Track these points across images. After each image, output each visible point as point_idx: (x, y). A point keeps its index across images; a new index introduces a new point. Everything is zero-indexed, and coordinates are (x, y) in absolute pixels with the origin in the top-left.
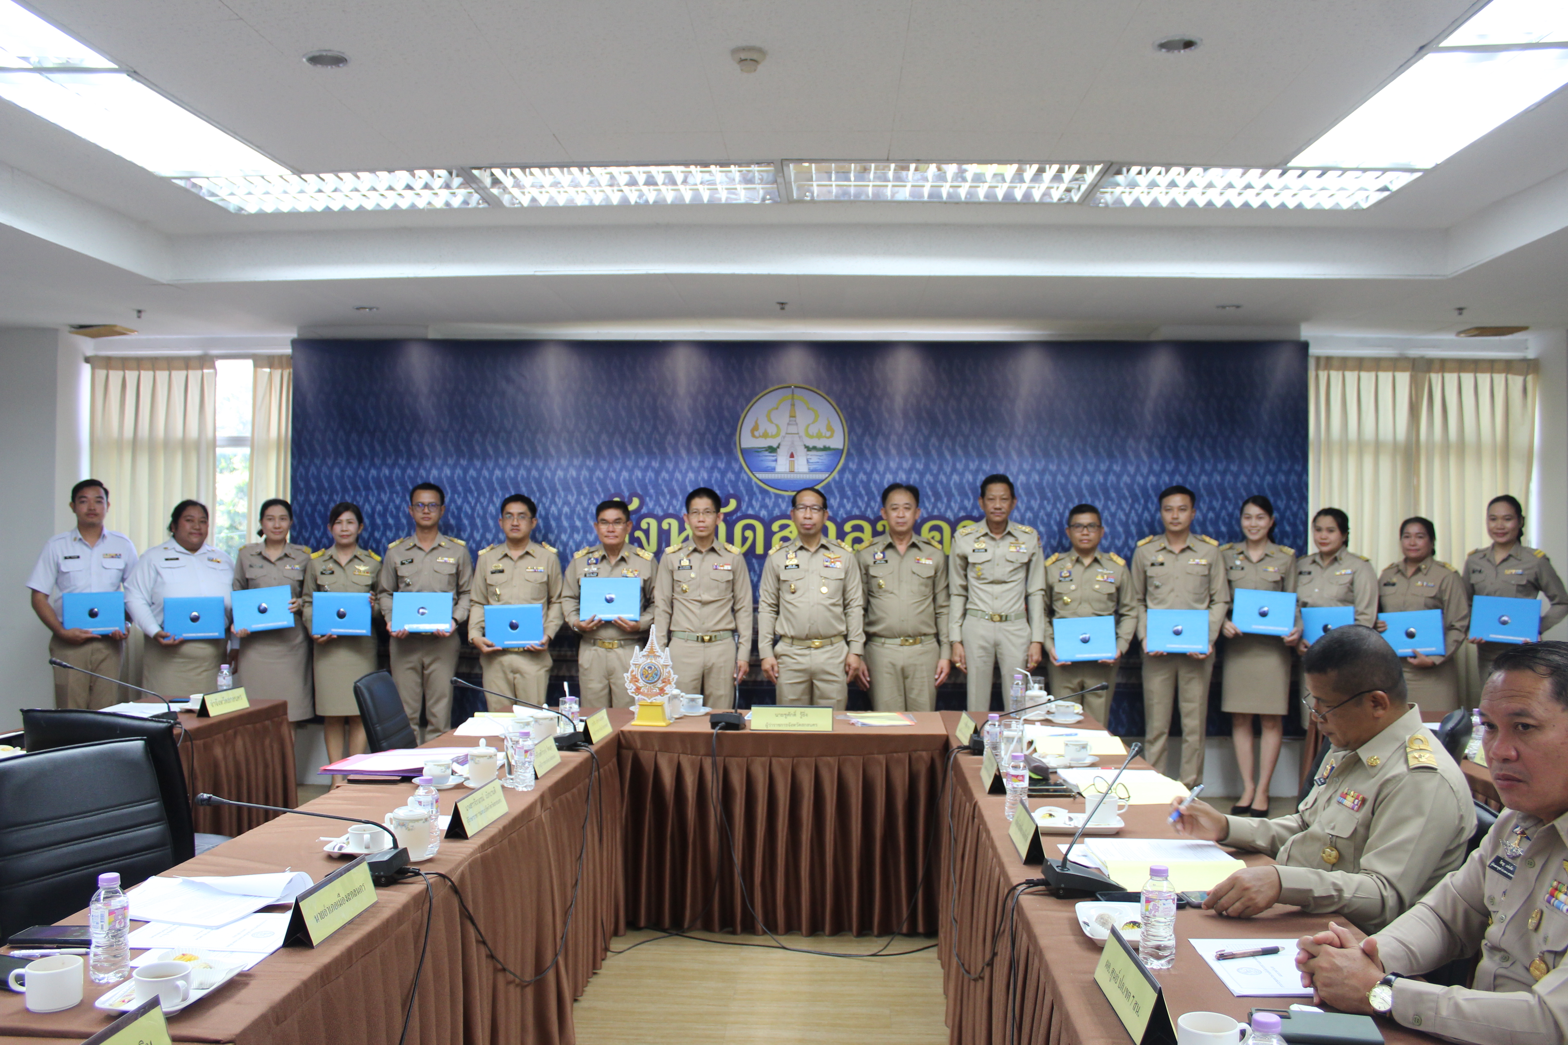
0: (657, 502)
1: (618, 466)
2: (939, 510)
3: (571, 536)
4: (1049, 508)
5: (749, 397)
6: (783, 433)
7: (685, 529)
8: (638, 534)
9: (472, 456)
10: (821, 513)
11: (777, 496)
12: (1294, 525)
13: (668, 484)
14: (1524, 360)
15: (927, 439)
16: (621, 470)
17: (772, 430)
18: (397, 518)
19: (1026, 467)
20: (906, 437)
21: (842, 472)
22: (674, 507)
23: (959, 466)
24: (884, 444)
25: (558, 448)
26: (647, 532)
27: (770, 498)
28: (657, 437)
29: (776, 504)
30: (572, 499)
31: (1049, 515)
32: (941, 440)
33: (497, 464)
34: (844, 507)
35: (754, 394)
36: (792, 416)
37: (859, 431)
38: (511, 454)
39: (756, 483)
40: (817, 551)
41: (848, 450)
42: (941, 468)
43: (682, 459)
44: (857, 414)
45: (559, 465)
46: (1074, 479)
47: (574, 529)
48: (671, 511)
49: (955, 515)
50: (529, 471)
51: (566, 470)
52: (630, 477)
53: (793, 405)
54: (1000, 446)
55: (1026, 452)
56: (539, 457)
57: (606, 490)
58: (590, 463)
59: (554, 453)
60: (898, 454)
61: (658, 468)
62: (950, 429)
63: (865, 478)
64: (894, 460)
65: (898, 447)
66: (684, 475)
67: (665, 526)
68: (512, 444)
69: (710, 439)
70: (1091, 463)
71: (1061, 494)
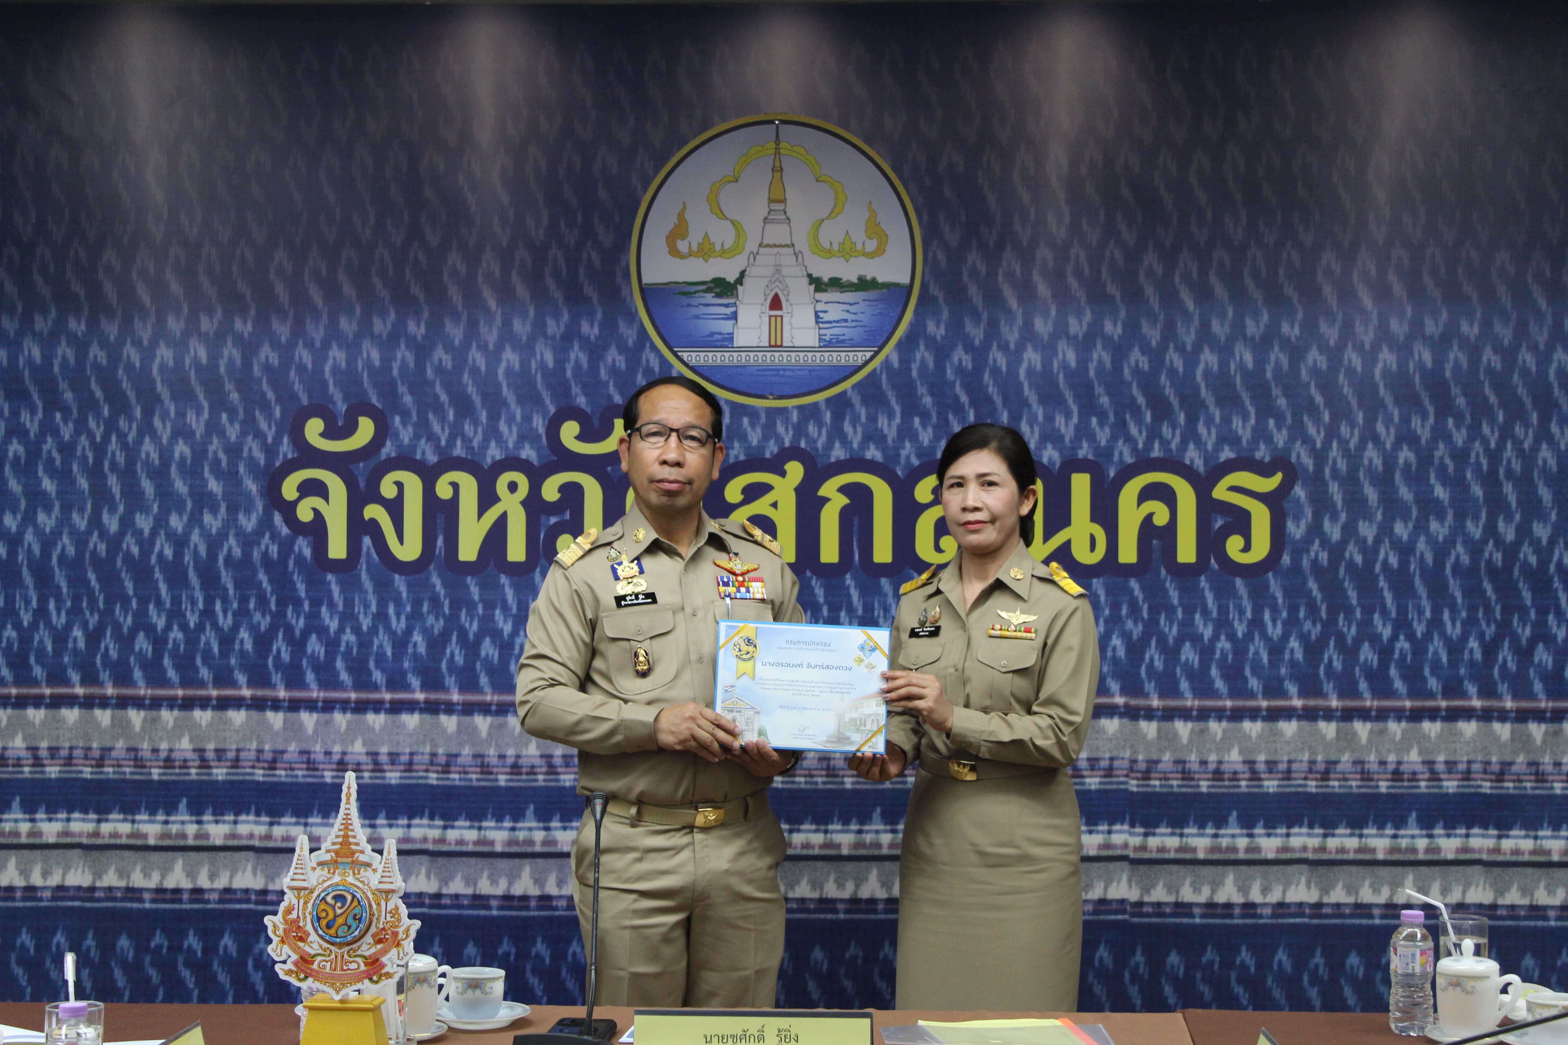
0: (423, 429)
1: (318, 334)
2: (1165, 443)
3: (195, 519)
4: (1459, 438)
5: (662, 152)
6: (752, 245)
7: (496, 499)
8: (373, 511)
11: (739, 410)
13: (451, 380)
15: (1134, 255)
16: (326, 346)
17: (722, 235)
19: (1397, 327)
20: (1077, 252)
21: (907, 346)
22: (467, 441)
23: (1219, 328)
24: (1018, 269)
25: (158, 288)
26: (395, 508)
28: (421, 256)
29: (735, 433)
30: (197, 423)
32: (1170, 257)
34: (914, 437)
35: (675, 141)
36: (777, 200)
37: (953, 238)
40: (696, 556)
41: (924, 286)
42: (1169, 333)
43: (488, 312)
44: (948, 192)
45: (160, 333)
46: (1528, 358)
47: (203, 500)
48: (459, 451)
49: (1207, 459)
50: (82, 348)
51: (180, 345)
52: (351, 361)
53: (777, 169)
54: (1328, 272)
55: (1398, 289)
56: (110, 312)
57: (286, 396)
58: (244, 327)
59: (146, 300)
60: (1055, 296)
61: (425, 337)
62: (1194, 229)
63: (968, 362)
64: (1046, 314)
65: (1057, 279)
66: (493, 358)
67: (443, 490)
68: (38, 279)
69: (561, 260)
71: (1493, 399)
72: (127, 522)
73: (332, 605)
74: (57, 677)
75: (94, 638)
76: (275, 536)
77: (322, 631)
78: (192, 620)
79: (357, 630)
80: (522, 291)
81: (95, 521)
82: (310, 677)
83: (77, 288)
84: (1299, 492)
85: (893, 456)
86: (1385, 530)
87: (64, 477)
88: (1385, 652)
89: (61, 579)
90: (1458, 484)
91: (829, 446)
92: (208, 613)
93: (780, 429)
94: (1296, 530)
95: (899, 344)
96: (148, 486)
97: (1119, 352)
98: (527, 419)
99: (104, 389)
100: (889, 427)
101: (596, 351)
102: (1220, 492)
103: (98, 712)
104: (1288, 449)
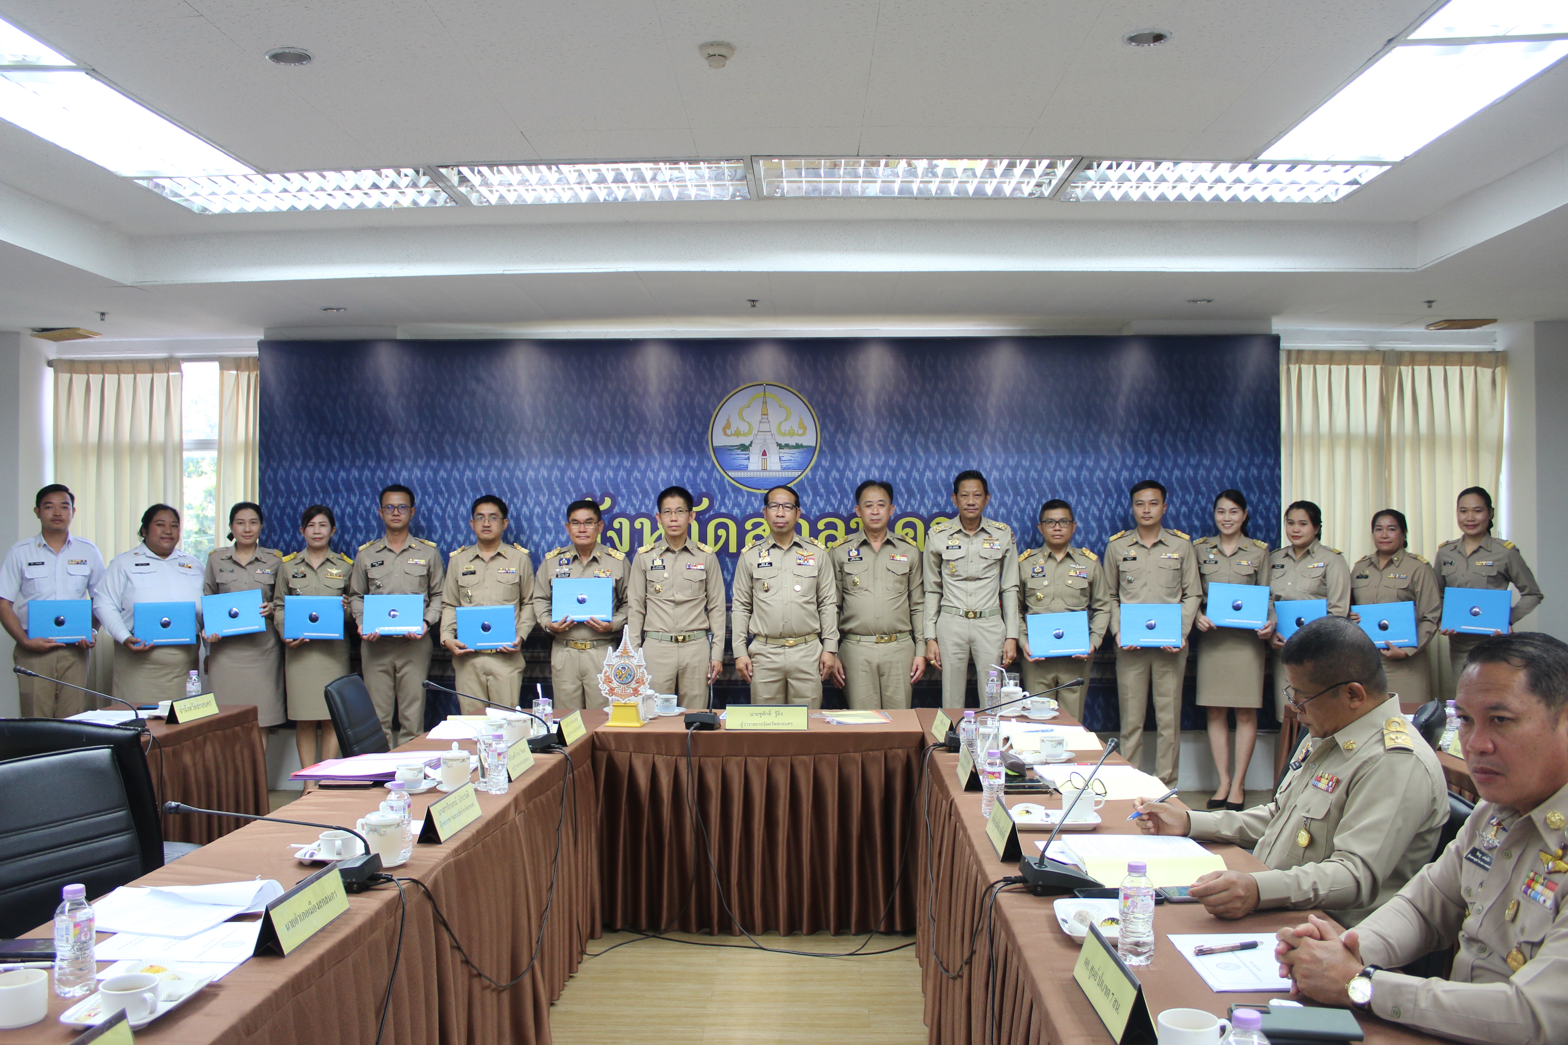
1: (589, 466)
2: (912, 506)
3: (543, 537)
4: (1022, 504)
5: (721, 396)
9: (442, 457)
10: (793, 511)
11: (750, 494)
12: (1267, 519)
13: (640, 483)
14: (1493, 353)
15: (900, 435)
16: (593, 470)
17: (744, 427)
18: (366, 520)
19: (999, 462)
20: (879, 434)
21: (815, 469)
22: (646, 506)
23: (932, 463)
24: (856, 440)
25: (528, 447)
26: (619, 532)
27: (743, 497)
28: (629, 436)
29: (749, 503)
30: (543, 500)
31: (1023, 511)
32: (914, 436)
33: (467, 465)
34: (817, 505)
35: (725, 392)
36: (765, 414)
37: (832, 428)
38: (481, 455)
39: (728, 481)
41: (821, 447)
42: (914, 464)
43: (654, 457)
44: (830, 412)
45: (530, 465)
46: (1047, 474)
47: (546, 529)
48: (643, 510)
49: (928, 512)
50: (500, 471)
51: (537, 470)
52: (602, 476)
53: (765, 403)
54: (973, 442)
55: (999, 448)
56: (510, 458)
57: (577, 489)
58: (561, 463)
59: (524, 453)
60: (871, 451)
61: (630, 467)
62: (923, 425)
63: (837, 475)
64: (867, 457)
65: (871, 444)
66: (656, 474)
67: (637, 525)
68: (483, 445)
69: (682, 437)
70: (1064, 458)
71: (1034, 490)
80: (667, 449)
83: (498, 449)
95: (811, 469)
96: (525, 524)
97: (895, 472)
99: (508, 487)
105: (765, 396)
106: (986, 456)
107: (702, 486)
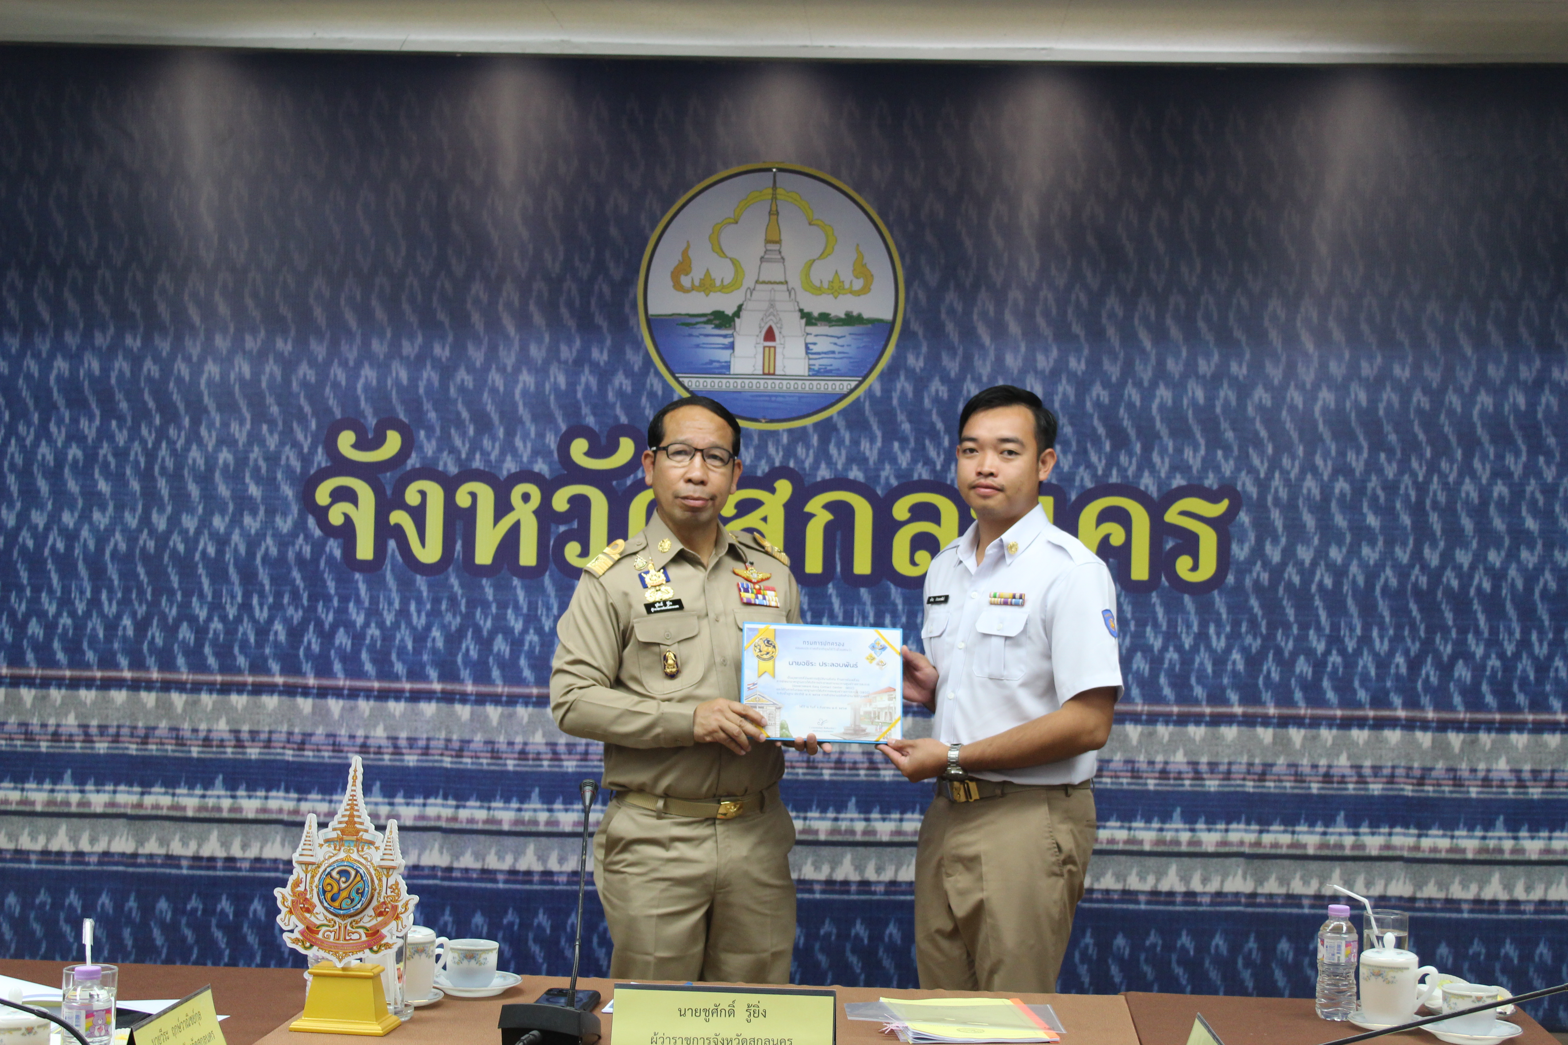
0: (445, 443)
1: (351, 354)
2: (1122, 471)
3: (236, 521)
4: (1391, 471)
5: (670, 195)
6: (749, 282)
8: (398, 517)
13: (472, 399)
15: (1097, 299)
16: (359, 364)
17: (723, 272)
19: (1336, 369)
20: (1046, 294)
21: (889, 376)
22: (485, 454)
23: (1173, 367)
24: (991, 309)
25: (207, 309)
26: (418, 514)
28: (448, 286)
30: (240, 433)
31: (1391, 488)
32: (1130, 301)
33: (59, 345)
34: (894, 461)
35: (681, 185)
36: (773, 241)
37: (932, 278)
38: (92, 321)
41: (906, 323)
42: (1128, 370)
43: (507, 338)
44: (929, 237)
45: (209, 349)
46: (1454, 400)
47: (244, 503)
48: (477, 463)
49: (1160, 485)
50: (136, 361)
51: (226, 362)
52: (382, 380)
53: (774, 213)
54: (1274, 317)
55: (1338, 335)
56: (163, 330)
57: (322, 410)
58: (284, 346)
59: (196, 319)
60: (1025, 334)
61: (449, 359)
62: (1153, 275)
64: (1016, 349)
65: (1027, 318)
66: (511, 379)
67: (463, 499)
68: (98, 298)
69: (574, 292)
70: (1498, 362)
71: (1421, 437)
72: (174, 522)
73: (358, 602)
74: (107, 661)
75: (142, 626)
76: (308, 537)
77: (349, 625)
78: (232, 612)
79: (381, 625)
80: (538, 319)
81: (146, 520)
82: (337, 667)
83: (134, 307)
84: (1244, 517)
85: (873, 476)
86: (1321, 554)
87: (118, 479)
88: (1319, 665)
89: (113, 572)
90: (1387, 513)
91: (816, 466)
92: (246, 607)
93: (771, 450)
94: (1240, 552)
95: (882, 375)
96: (194, 490)
97: (1082, 386)
98: (541, 435)
99: (156, 400)
100: (870, 450)
101: (604, 375)
102: (1172, 516)
103: (143, 694)
104: (1234, 478)
105: (774, 198)
106: (1306, 354)
107: (619, 411)
